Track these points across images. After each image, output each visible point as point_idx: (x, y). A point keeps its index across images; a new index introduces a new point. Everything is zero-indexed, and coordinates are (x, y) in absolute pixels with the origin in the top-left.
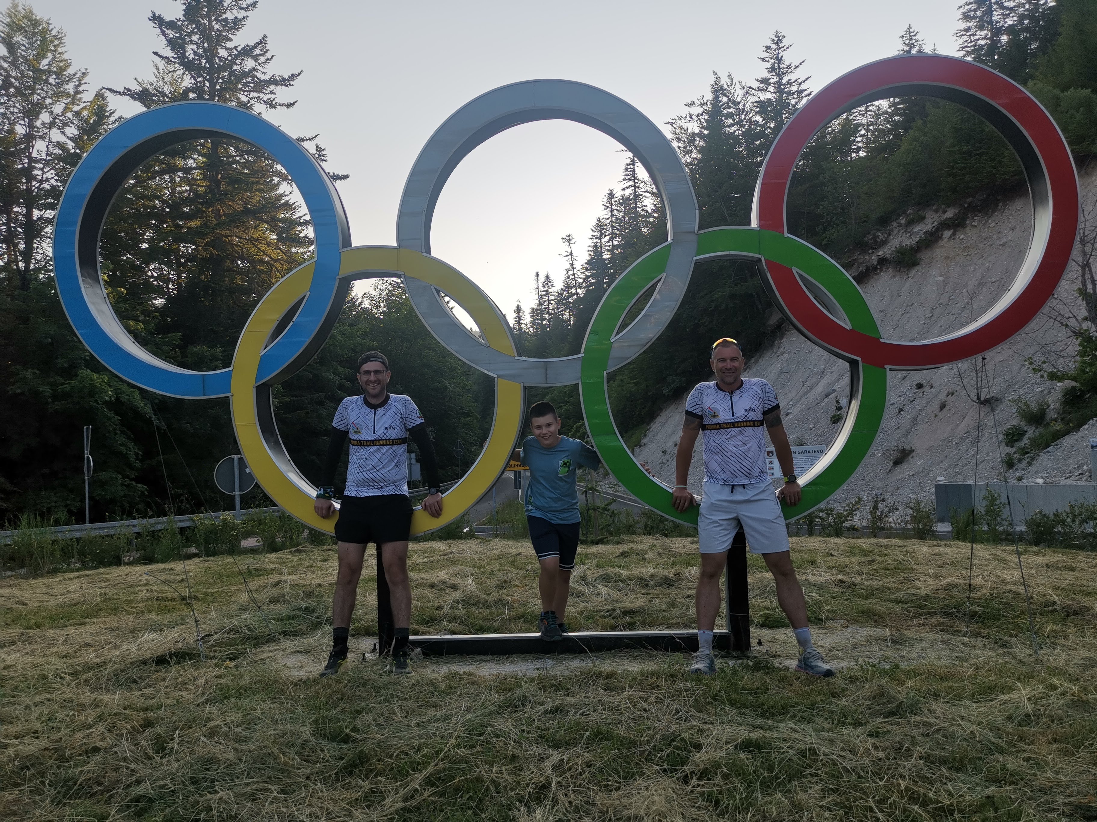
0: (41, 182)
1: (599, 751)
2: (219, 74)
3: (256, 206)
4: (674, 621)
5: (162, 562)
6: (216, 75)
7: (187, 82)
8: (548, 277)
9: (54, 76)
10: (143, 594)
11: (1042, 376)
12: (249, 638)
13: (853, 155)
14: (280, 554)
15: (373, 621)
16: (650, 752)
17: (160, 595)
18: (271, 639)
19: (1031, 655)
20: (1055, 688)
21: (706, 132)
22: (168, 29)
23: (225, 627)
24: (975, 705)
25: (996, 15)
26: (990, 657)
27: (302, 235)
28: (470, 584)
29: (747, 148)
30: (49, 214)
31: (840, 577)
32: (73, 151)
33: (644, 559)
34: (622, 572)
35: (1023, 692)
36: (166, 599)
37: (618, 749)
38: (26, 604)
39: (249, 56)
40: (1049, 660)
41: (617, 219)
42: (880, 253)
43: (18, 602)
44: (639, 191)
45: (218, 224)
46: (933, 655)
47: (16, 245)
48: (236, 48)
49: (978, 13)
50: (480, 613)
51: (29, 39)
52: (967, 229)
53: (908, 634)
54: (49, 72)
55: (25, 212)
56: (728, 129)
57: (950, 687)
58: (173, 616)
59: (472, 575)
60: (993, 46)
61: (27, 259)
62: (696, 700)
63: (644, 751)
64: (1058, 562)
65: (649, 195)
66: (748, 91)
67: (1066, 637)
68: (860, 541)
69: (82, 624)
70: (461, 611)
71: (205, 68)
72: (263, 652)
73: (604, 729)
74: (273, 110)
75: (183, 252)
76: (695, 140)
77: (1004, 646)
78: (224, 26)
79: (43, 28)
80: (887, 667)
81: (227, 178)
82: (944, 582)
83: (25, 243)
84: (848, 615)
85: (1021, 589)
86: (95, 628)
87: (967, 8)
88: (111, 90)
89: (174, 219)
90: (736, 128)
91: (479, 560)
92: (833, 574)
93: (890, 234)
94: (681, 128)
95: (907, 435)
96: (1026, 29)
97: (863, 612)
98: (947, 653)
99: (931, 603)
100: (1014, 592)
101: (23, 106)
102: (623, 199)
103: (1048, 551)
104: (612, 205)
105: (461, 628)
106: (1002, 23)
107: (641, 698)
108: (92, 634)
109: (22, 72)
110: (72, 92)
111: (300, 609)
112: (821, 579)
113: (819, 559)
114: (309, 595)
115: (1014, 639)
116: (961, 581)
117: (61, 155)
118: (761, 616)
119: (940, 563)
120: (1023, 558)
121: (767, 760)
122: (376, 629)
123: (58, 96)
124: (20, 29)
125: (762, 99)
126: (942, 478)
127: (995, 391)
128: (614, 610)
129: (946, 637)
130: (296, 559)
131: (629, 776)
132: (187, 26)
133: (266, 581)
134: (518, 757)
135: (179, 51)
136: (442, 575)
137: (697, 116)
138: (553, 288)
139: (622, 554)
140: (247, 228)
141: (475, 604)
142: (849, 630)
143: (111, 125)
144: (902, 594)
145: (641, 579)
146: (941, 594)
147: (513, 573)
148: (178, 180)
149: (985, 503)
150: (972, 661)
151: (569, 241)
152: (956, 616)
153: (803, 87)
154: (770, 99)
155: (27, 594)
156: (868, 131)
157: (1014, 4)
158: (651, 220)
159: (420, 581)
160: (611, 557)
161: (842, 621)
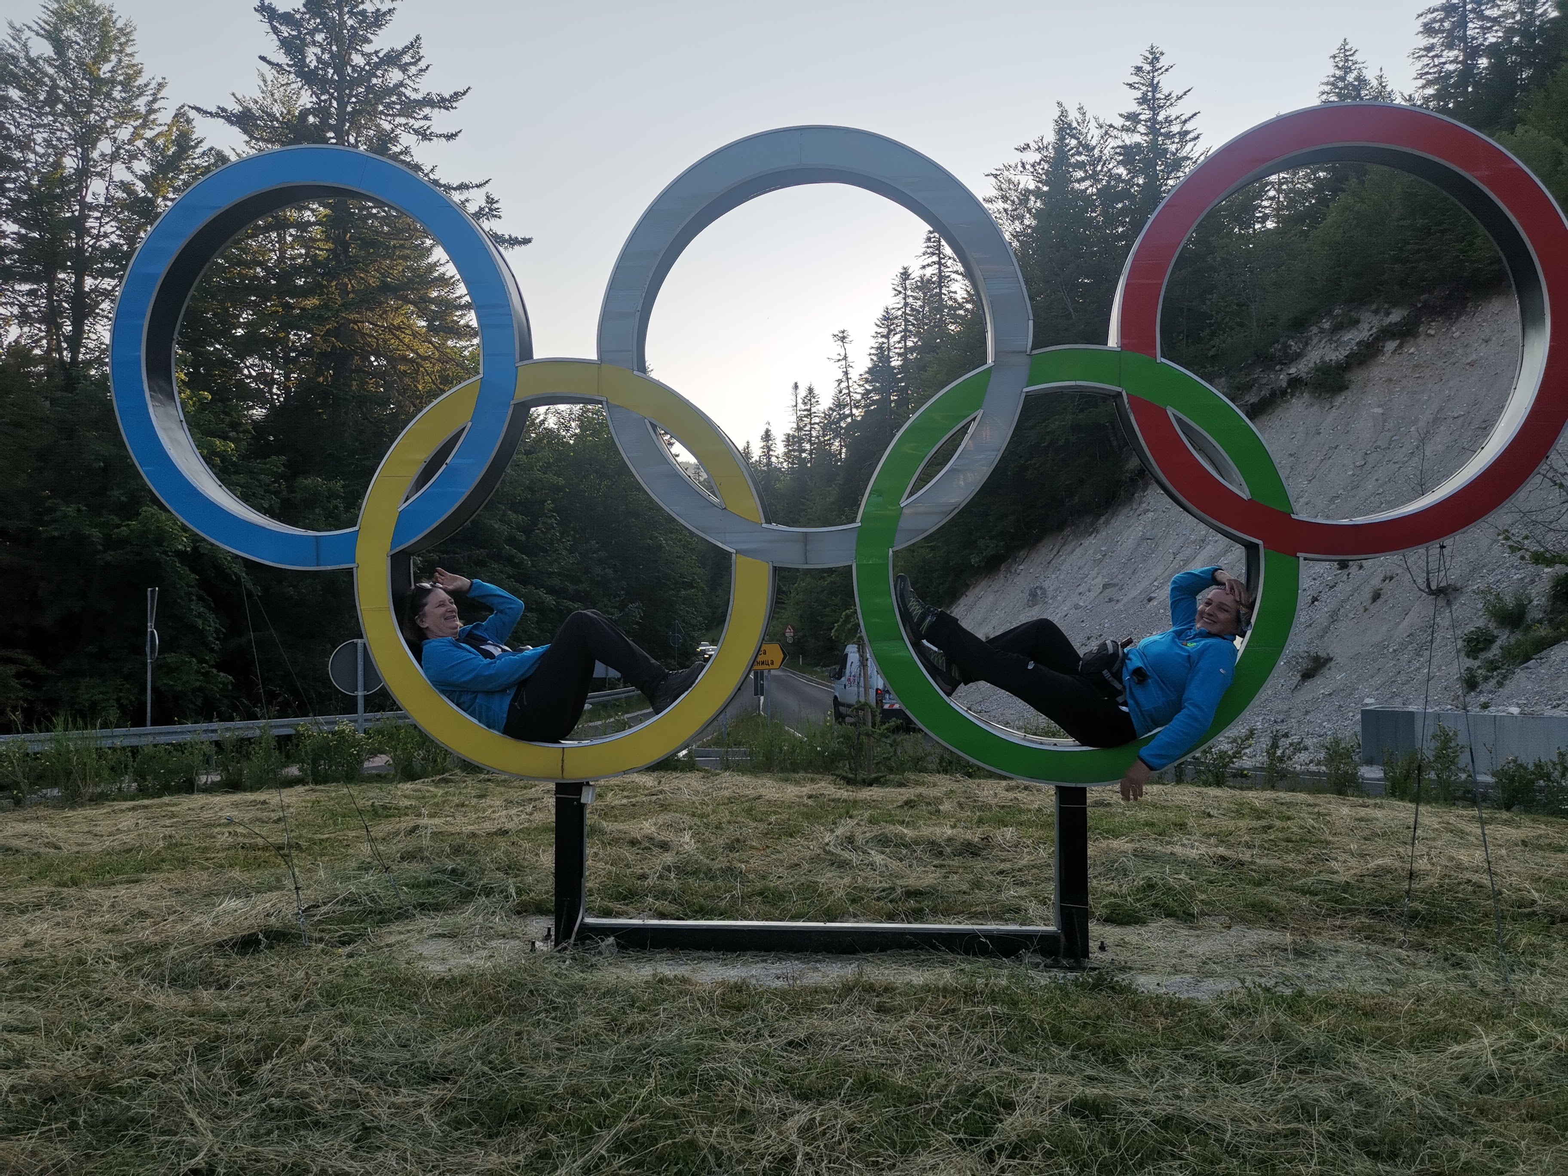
0: (97, 237)
1: (866, 1107)
2: (351, 90)
3: (398, 280)
4: (979, 909)
5: (252, 789)
6: (347, 91)
7: (306, 99)
8: (811, 390)
9: (119, 88)
10: (224, 838)
11: (1523, 558)
12: (371, 912)
13: (1258, 226)
14: (418, 784)
15: (547, 892)
16: (940, 1112)
17: (246, 841)
18: (402, 915)
19: (1497, 982)
20: (1534, 1037)
21: (1046, 189)
22: (281, 24)
23: (337, 895)
24: (1414, 1058)
25: (1473, 28)
26: (1437, 982)
27: (462, 322)
28: (687, 842)
29: (1104, 213)
30: (107, 283)
31: (1222, 850)
32: (143, 195)
33: (938, 811)
34: (906, 831)
35: (1486, 1041)
36: (254, 847)
37: (895, 1106)
38: (60, 848)
39: (395, 64)
40: (1524, 991)
41: (912, 309)
42: (1292, 370)
43: (48, 845)
44: (946, 272)
45: (345, 306)
46: (1353, 975)
47: (59, 327)
48: (376, 52)
49: (1446, 24)
50: (700, 887)
51: (85, 34)
52: (1420, 340)
53: (1319, 941)
54: (112, 82)
55: (73, 280)
56: (1077, 185)
57: (1379, 1029)
58: (265, 875)
59: (690, 828)
60: (1467, 73)
61: (74, 349)
62: (1009, 1033)
63: (932, 1109)
64: (1540, 836)
65: (959, 277)
66: (1107, 131)
67: (1549, 956)
68: (1251, 794)
69: (137, 881)
70: (673, 883)
71: (332, 80)
72: (390, 933)
73: (873, 1073)
74: (427, 142)
75: (294, 342)
76: (1028, 199)
77: (1457, 965)
78: (360, 22)
79: (105, 19)
80: (1288, 992)
81: (359, 239)
82: (1372, 865)
83: (73, 324)
84: (1232, 908)
85: (1485, 880)
86: (153, 889)
87: (1430, 16)
88: (198, 110)
89: (281, 296)
90: (1088, 183)
91: (701, 804)
92: (1211, 846)
93: (1307, 344)
94: (1010, 181)
95: (1322, 636)
96: (1517, 50)
97: (1253, 906)
98: (1375, 973)
99: (1352, 895)
100: (1475, 883)
101: (74, 130)
102: (922, 281)
103: (1526, 820)
104: (905, 289)
105: (673, 908)
106: (1481, 40)
107: (929, 1027)
108: (149, 898)
109: (74, 82)
110: (143, 110)
111: (444, 872)
112: (1193, 853)
113: (1191, 822)
114: (457, 850)
115: (1472, 956)
116: (1398, 864)
117: (125, 200)
118: (1105, 906)
119: (1367, 832)
120: (1489, 829)
121: (1108, 1131)
122: (551, 906)
123: (125, 115)
124: (72, 19)
125: (1128, 143)
126: (1372, 701)
127: (1454, 577)
128: (893, 889)
129: (1374, 948)
130: (441, 792)
131: (908, 1149)
132: (309, 20)
133: (398, 826)
134: (749, 1112)
135: (296, 57)
136: (648, 827)
137: (1033, 166)
138: (818, 407)
139: (907, 803)
140: (385, 312)
141: (694, 873)
142: (1233, 932)
143: (197, 159)
144: (1310, 880)
145: (933, 843)
146: (1368, 882)
147: (751, 829)
148: (289, 239)
149: (1434, 744)
150: (1411, 988)
151: (843, 339)
152: (1389, 917)
153: (1188, 127)
154: (1139, 144)
155: (61, 833)
156: (1279, 191)
157: (1500, 13)
158: (961, 312)
159: (615, 835)
160: (890, 807)
161: (1222, 918)
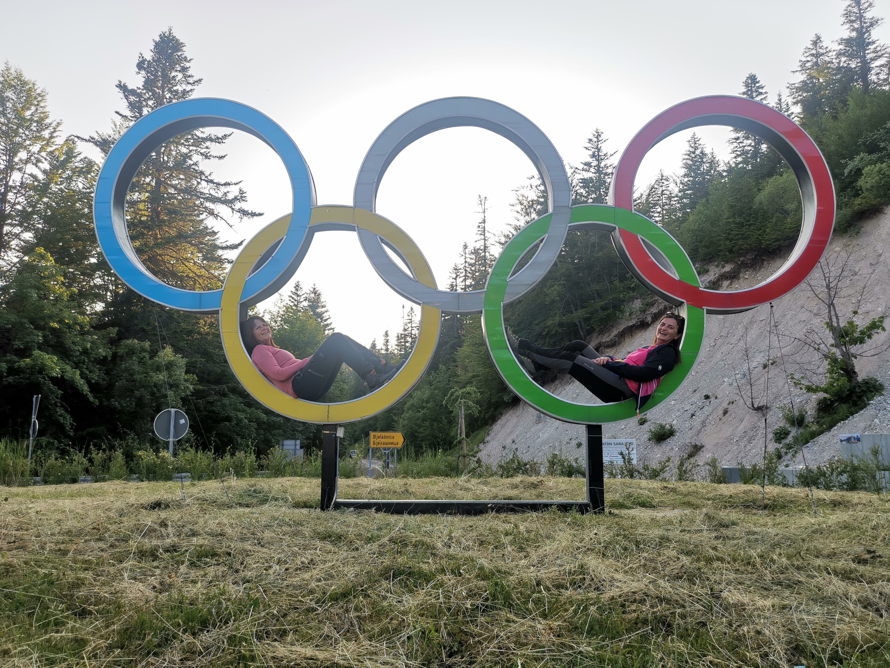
0: (14, 204)
3: (187, 232)
9: (35, 124)
11: (801, 389)
18: (230, 507)
22: (130, 95)
32: (43, 181)
45: (157, 245)
51: (18, 95)
52: (741, 281)
54: (31, 121)
60: (756, 152)
66: (575, 170)
74: (208, 160)
76: (533, 205)
79: (30, 88)
81: (166, 210)
84: (673, 504)
94: (524, 195)
95: (698, 435)
109: (9, 119)
110: (47, 137)
111: (249, 491)
112: (650, 486)
114: (252, 486)
117: (32, 184)
123: (37, 139)
124: (11, 86)
125: (586, 177)
127: (765, 401)
132: (145, 93)
135: (137, 112)
137: (536, 187)
142: (675, 511)
154: (591, 178)
156: (663, 209)
161: (669, 507)
